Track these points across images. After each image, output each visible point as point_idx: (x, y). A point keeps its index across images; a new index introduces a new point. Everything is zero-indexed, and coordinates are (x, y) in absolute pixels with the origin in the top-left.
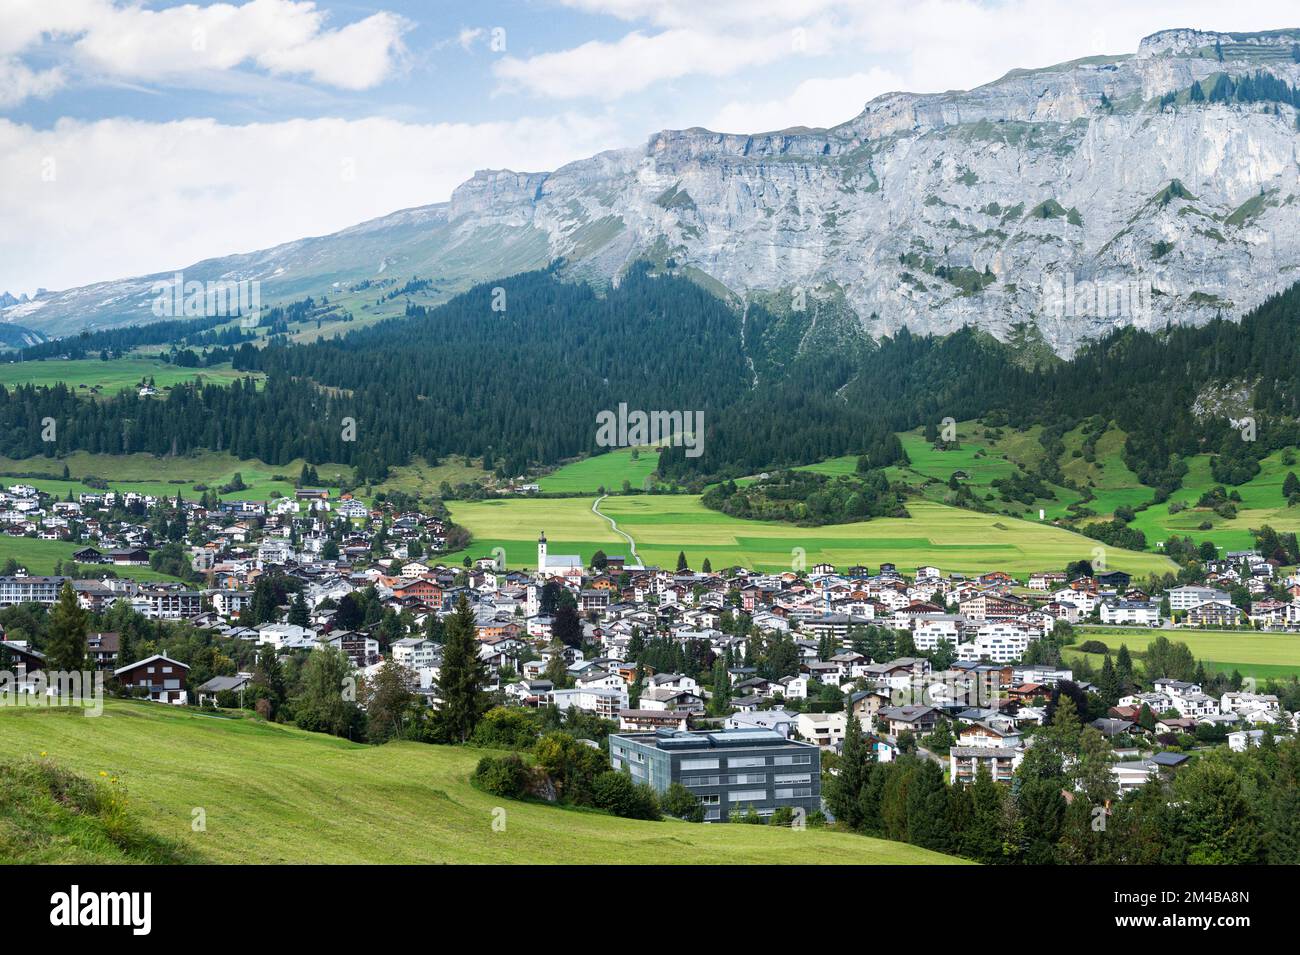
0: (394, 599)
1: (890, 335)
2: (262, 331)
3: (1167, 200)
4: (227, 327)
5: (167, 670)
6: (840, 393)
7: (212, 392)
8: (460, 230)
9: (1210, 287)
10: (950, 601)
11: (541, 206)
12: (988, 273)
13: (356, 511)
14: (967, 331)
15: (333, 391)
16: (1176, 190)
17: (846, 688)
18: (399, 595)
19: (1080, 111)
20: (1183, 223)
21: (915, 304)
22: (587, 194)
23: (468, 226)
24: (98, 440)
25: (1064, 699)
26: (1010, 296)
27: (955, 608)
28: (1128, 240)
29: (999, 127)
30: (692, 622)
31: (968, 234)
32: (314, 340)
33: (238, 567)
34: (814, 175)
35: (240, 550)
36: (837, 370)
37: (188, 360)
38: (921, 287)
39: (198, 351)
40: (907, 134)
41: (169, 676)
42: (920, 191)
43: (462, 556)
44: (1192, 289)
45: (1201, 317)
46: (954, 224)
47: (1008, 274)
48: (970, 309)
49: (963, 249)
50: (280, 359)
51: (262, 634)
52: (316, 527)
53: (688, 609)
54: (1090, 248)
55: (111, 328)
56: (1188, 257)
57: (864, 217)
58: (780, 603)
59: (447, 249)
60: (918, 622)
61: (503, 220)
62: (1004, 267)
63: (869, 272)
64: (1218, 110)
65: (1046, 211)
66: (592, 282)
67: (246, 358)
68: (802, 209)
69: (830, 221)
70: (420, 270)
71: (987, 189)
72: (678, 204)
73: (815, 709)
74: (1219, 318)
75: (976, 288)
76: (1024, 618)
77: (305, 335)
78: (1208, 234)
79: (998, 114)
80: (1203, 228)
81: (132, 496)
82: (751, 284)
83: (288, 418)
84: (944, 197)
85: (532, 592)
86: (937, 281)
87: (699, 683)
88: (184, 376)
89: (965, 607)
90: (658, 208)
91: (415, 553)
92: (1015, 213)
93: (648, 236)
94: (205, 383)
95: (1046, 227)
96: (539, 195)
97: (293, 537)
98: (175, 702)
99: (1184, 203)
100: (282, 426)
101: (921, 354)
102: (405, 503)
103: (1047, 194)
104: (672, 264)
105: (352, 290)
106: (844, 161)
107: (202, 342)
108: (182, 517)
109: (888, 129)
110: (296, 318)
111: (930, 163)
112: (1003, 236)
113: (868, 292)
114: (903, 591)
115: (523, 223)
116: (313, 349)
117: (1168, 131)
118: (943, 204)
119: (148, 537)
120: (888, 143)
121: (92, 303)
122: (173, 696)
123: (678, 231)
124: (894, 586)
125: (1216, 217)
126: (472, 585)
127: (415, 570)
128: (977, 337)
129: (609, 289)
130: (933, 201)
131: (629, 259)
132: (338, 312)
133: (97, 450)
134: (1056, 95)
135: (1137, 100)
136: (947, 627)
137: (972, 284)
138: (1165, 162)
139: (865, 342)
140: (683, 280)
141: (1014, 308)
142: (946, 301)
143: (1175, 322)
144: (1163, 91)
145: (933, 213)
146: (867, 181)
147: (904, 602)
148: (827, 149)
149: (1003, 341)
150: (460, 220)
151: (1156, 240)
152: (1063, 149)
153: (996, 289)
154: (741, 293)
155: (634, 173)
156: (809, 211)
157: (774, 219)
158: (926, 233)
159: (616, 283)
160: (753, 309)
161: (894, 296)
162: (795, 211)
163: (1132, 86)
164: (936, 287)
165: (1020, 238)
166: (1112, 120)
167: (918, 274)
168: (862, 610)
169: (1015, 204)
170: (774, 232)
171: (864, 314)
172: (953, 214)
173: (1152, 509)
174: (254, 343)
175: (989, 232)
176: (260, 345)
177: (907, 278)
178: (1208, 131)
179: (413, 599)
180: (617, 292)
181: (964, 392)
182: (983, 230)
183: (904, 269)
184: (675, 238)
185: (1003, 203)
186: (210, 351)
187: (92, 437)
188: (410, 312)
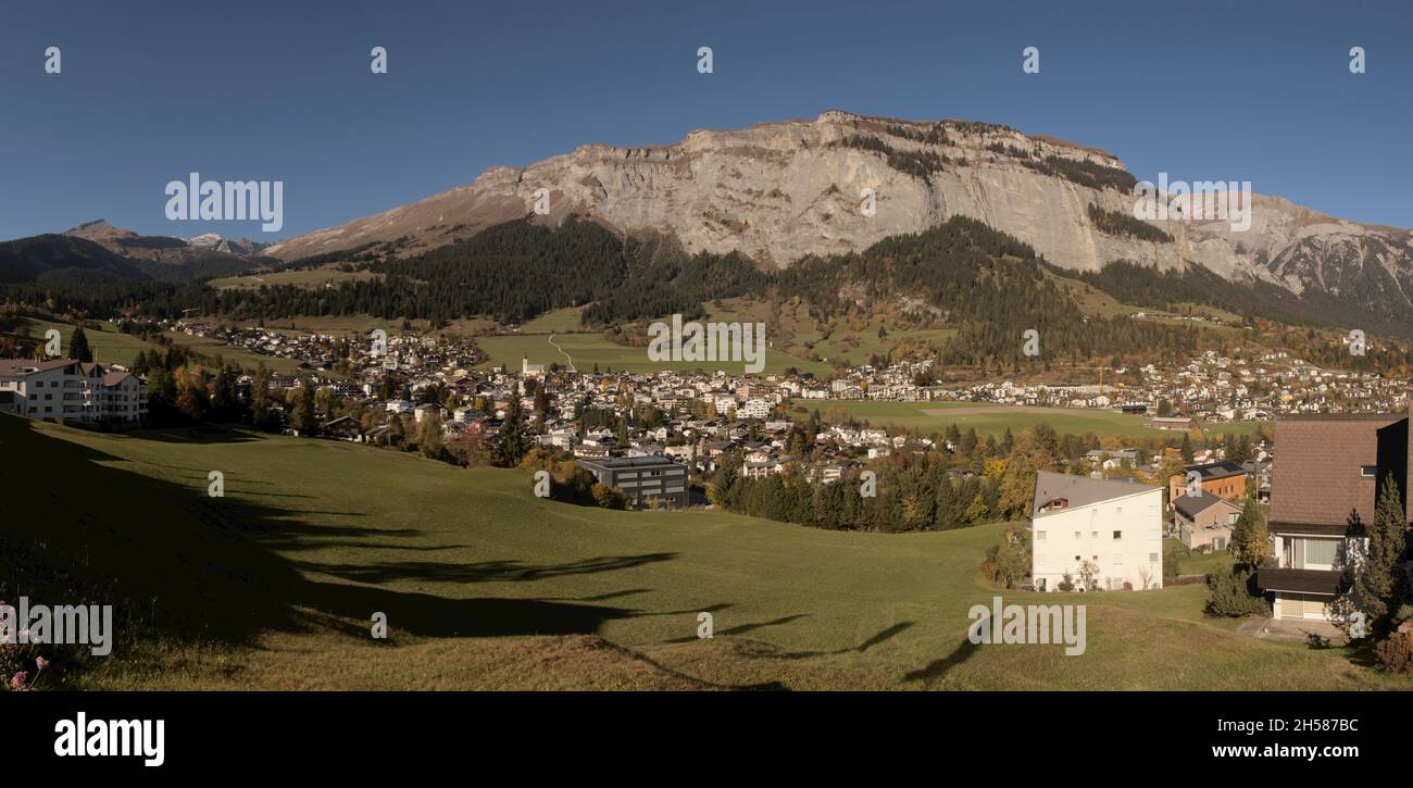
0: (452, 388)
1: (697, 253)
2: (382, 253)
3: (830, 193)
4: (366, 252)
5: (353, 424)
6: (673, 282)
7: (360, 284)
8: (481, 198)
9: (848, 236)
10: (730, 388)
11: (521, 186)
12: (746, 223)
13: (429, 342)
14: (735, 252)
15: (418, 282)
16: (834, 189)
17: (687, 433)
18: (454, 385)
19: (792, 146)
20: (837, 205)
21: (711, 239)
22: (545, 179)
23: (484, 196)
24: (307, 310)
25: (796, 436)
26: (756, 236)
27: (732, 392)
28: (811, 211)
29: (754, 152)
30: (603, 399)
31: (737, 203)
32: (408, 257)
33: (375, 371)
34: (660, 171)
35: (374, 362)
36: (671, 270)
37: (348, 269)
38: (713, 229)
39: (353, 264)
40: (708, 151)
41: (353, 427)
42: (714, 180)
43: (484, 366)
44: (840, 237)
45: (843, 251)
46: (730, 198)
47: (756, 225)
48: (737, 242)
49: (733, 211)
50: (393, 267)
51: (389, 405)
52: (411, 351)
53: (600, 393)
54: (795, 213)
55: (312, 255)
56: (839, 222)
57: (686, 192)
58: (646, 388)
59: (473, 208)
60: (717, 398)
61: (502, 193)
62: (753, 221)
63: (688, 221)
64: (854, 152)
65: (775, 194)
66: (548, 225)
67: (377, 268)
68: (655, 187)
69: (669, 194)
70: (459, 219)
71: (747, 181)
72: (591, 184)
73: (672, 444)
74: (852, 253)
75: (740, 231)
76: (767, 396)
77: (404, 254)
78: (848, 211)
79: (753, 143)
80: (846, 208)
81: (323, 336)
82: (628, 225)
83: (396, 296)
84: (726, 184)
85: (521, 384)
86: (721, 226)
87: (612, 431)
88: (346, 276)
89: (738, 391)
90: (582, 186)
91: (461, 365)
92: (760, 194)
93: (576, 200)
94: (357, 280)
95: (775, 202)
96: (520, 180)
97: (400, 356)
98: (356, 440)
99: (837, 195)
100: (393, 300)
101: (713, 263)
102: (455, 340)
103: (775, 186)
104: (588, 215)
105: (427, 230)
106: (676, 163)
107: (355, 261)
108: (348, 347)
109: (698, 148)
110: (399, 246)
111: (719, 166)
112: (754, 205)
113: (687, 230)
114: (707, 383)
115: (512, 194)
116: (408, 261)
117: (831, 160)
118: (725, 188)
119: (332, 357)
120: (699, 155)
121: (304, 244)
122: (355, 437)
123: (592, 197)
124: (702, 380)
125: (851, 204)
126: (490, 380)
127: (461, 373)
128: (739, 255)
129: (556, 228)
130: (720, 186)
131: (567, 213)
132: (420, 243)
133: (307, 315)
134: (781, 136)
135: (817, 143)
136: (731, 401)
137: (739, 229)
138: (829, 174)
139: (685, 256)
140: (594, 223)
141: (758, 241)
142: (725, 237)
143: (832, 252)
144: (830, 140)
145: (718, 192)
146: (687, 174)
147: (709, 388)
148: (668, 156)
149: (753, 258)
150: (480, 193)
151: (825, 212)
152: (783, 164)
153: (749, 232)
154: (623, 230)
155: (569, 168)
156: (658, 188)
157: (640, 192)
158: (715, 201)
159: (560, 225)
160: (630, 238)
161: (700, 233)
162: (651, 188)
163: (816, 136)
164: (721, 229)
165: (762, 207)
166: (806, 151)
167: (713, 223)
168: (688, 392)
169: (760, 190)
170: (640, 198)
171: (684, 241)
172: (730, 193)
173: (821, 342)
174: (380, 259)
175: (747, 203)
176: (383, 260)
177: (706, 224)
178: (849, 161)
179: (461, 387)
180: (560, 229)
181: (734, 283)
182: (745, 201)
183: (705, 220)
184: (590, 201)
185: (754, 189)
186: (358, 264)
187: (305, 308)
188: (455, 241)
